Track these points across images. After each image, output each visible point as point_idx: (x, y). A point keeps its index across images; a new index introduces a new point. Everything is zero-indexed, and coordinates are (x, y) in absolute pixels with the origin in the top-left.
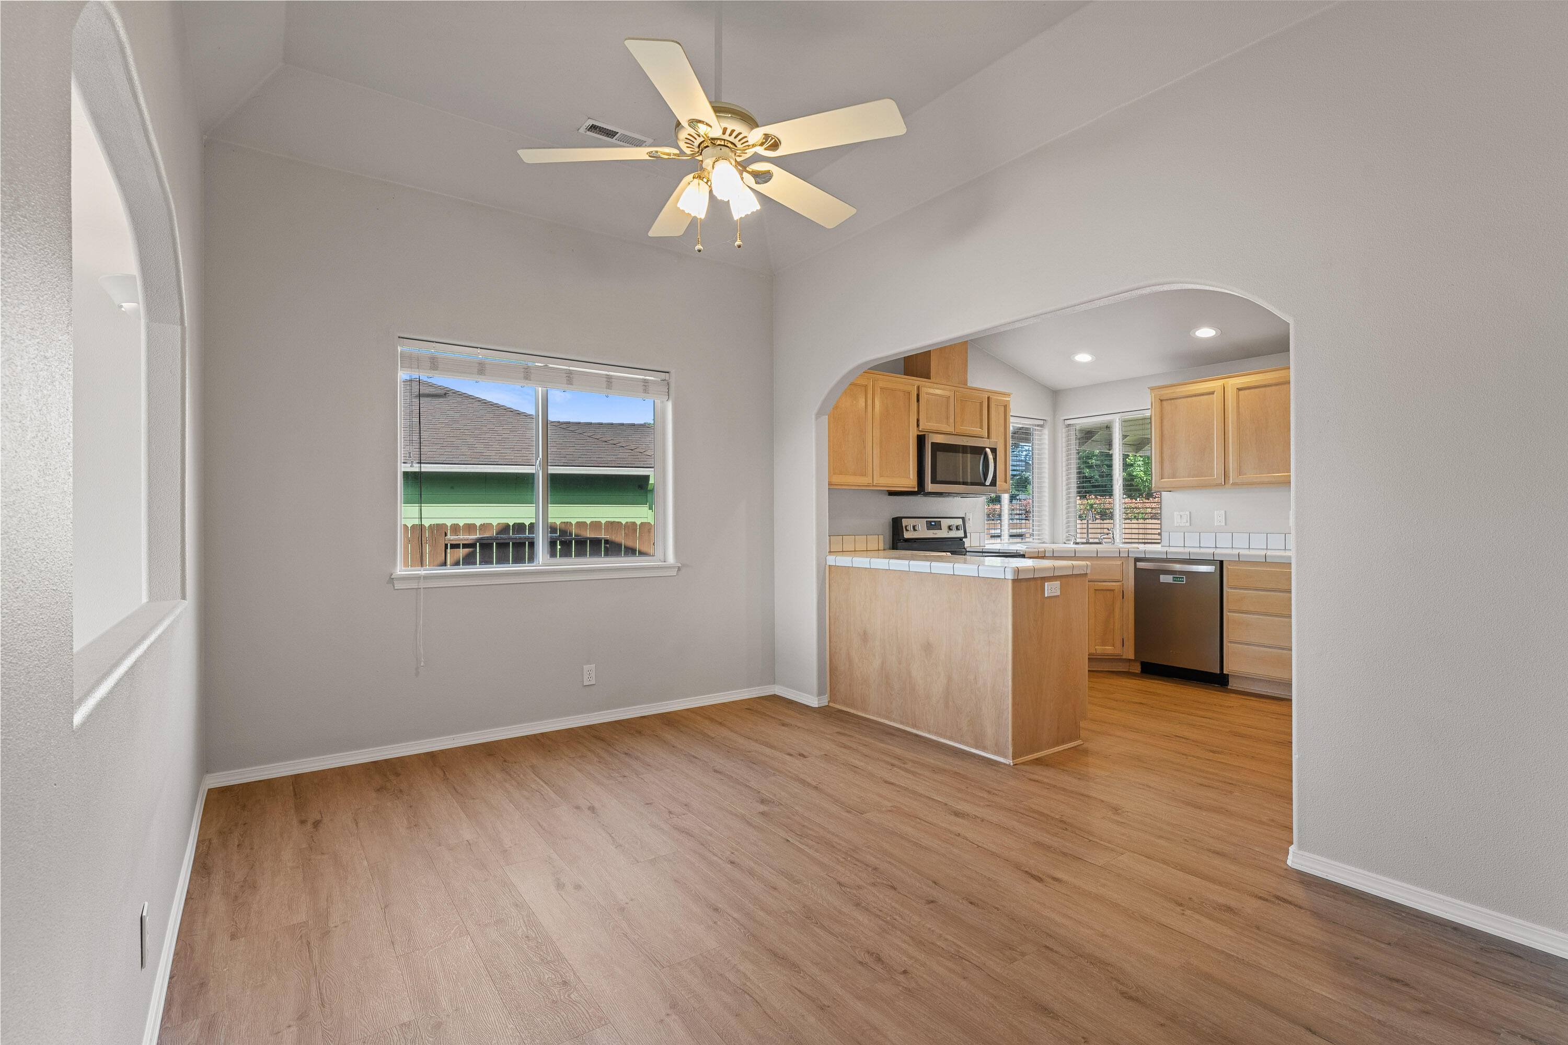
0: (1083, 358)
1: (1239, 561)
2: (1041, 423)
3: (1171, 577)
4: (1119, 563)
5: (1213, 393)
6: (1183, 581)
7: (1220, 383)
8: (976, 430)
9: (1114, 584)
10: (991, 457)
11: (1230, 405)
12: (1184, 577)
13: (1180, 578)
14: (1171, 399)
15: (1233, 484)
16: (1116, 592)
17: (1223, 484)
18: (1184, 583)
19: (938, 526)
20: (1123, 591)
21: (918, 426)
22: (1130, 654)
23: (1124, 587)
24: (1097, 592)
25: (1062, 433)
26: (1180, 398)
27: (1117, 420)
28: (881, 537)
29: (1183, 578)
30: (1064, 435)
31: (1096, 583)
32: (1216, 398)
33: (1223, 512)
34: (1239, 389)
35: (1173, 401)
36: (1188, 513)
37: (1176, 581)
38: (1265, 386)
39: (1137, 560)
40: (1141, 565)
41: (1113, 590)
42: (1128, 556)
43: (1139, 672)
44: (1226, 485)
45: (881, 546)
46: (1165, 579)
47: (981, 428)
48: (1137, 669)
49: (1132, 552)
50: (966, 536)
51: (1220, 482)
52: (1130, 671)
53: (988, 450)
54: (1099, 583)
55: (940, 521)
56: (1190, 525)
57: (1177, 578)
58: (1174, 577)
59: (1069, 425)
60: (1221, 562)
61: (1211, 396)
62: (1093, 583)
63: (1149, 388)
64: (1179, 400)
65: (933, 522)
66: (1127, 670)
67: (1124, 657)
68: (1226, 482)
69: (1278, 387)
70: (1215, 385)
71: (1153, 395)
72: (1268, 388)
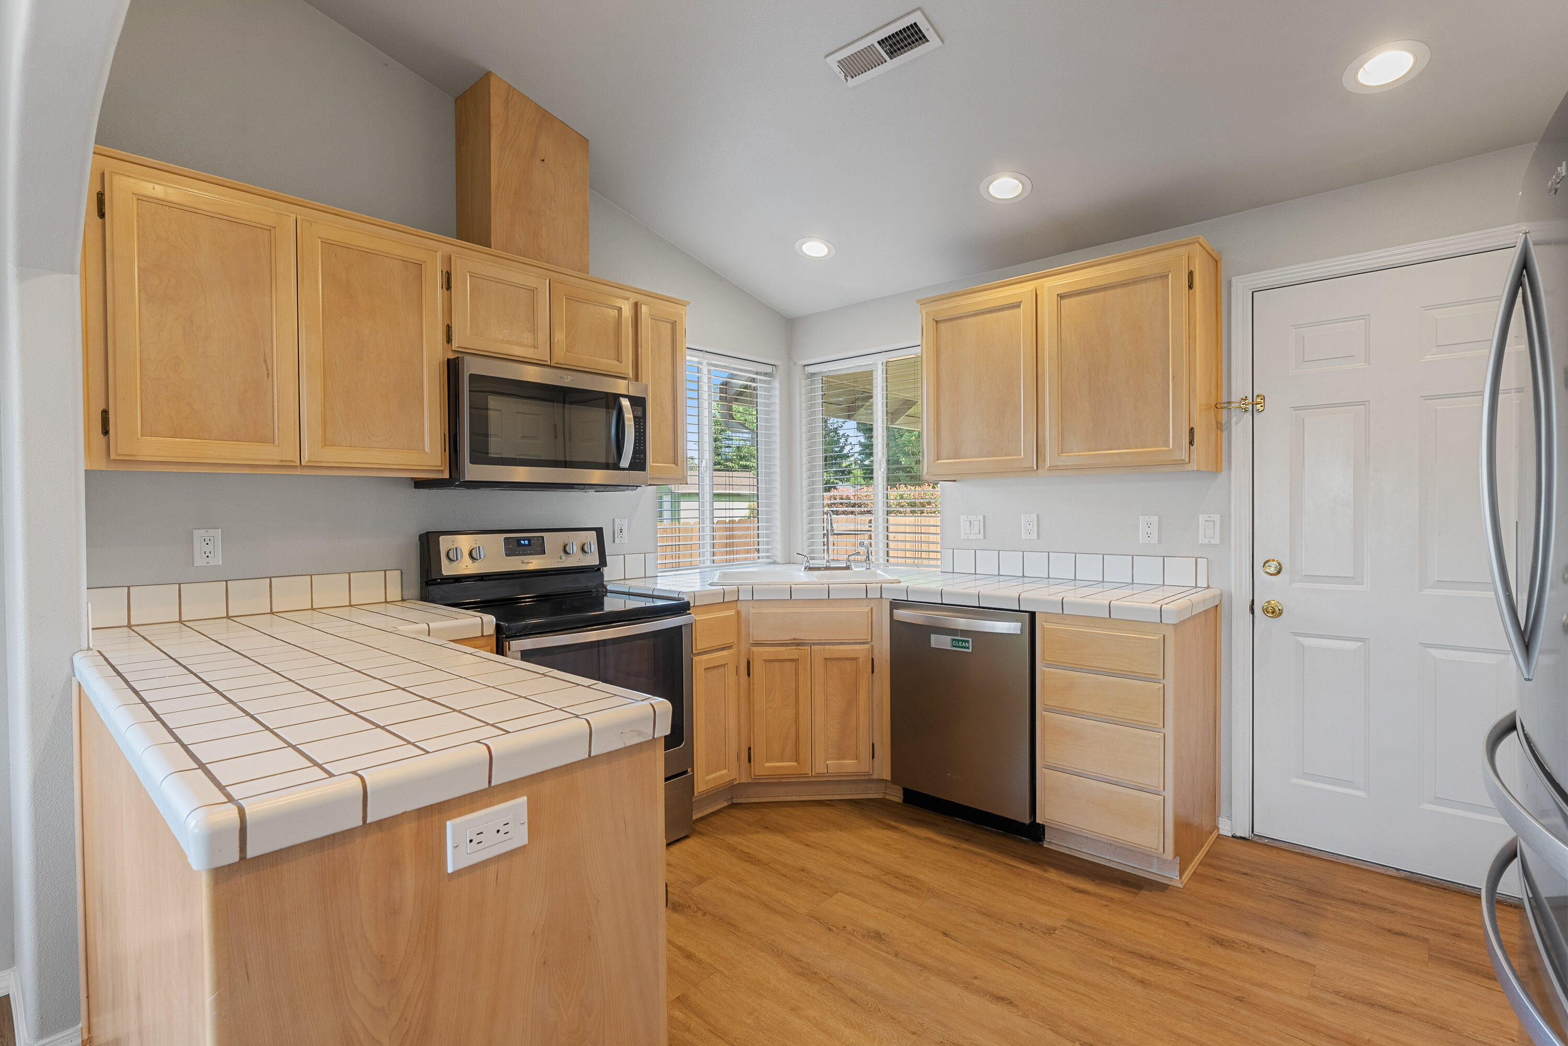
0: (815, 248)
1: (1062, 613)
2: (768, 369)
3: (949, 638)
4: (867, 609)
5: (1017, 305)
6: (968, 648)
7: (1029, 287)
8: (607, 363)
9: (857, 647)
10: (628, 416)
11: (1046, 324)
12: (970, 640)
13: (963, 641)
14: (951, 320)
15: (1051, 468)
16: (861, 662)
17: (1035, 468)
18: (970, 650)
19: (538, 548)
20: (872, 659)
21: (449, 340)
22: (884, 771)
23: (876, 651)
24: (829, 662)
25: (800, 386)
26: (967, 317)
27: (880, 366)
28: (394, 576)
29: (968, 642)
30: (804, 390)
31: (827, 647)
32: (1025, 312)
33: (1034, 517)
34: (1061, 297)
35: (954, 322)
36: (981, 518)
37: (956, 646)
38: (1105, 288)
39: (895, 605)
40: (902, 614)
41: (856, 659)
42: (881, 597)
43: (901, 801)
44: (1040, 470)
45: (395, 593)
46: (939, 642)
47: (619, 360)
48: (896, 796)
49: (888, 589)
50: (603, 562)
51: (1030, 465)
52: (887, 797)
53: (625, 403)
54: (832, 647)
55: (543, 537)
56: (984, 538)
57: (958, 641)
58: (954, 640)
59: (813, 374)
60: (1033, 615)
61: (1016, 310)
62: (821, 647)
63: (918, 301)
64: (964, 320)
65: (524, 539)
66: (881, 796)
67: (875, 777)
68: (1039, 465)
69: (1126, 289)
70: (1021, 290)
71: (924, 313)
72: (1109, 293)
